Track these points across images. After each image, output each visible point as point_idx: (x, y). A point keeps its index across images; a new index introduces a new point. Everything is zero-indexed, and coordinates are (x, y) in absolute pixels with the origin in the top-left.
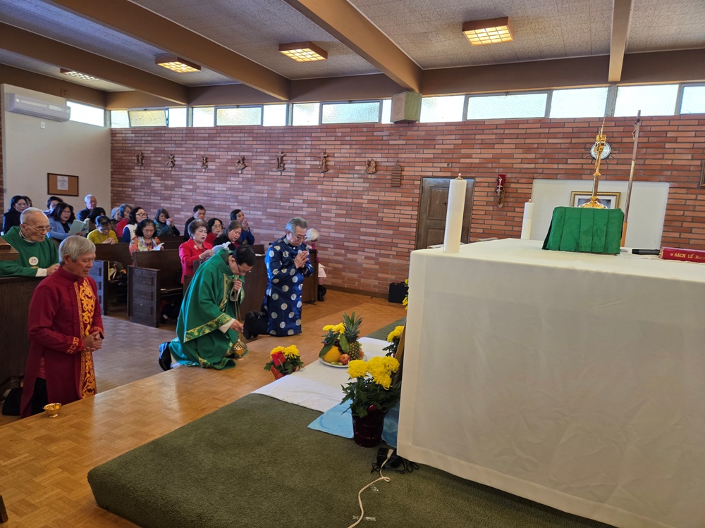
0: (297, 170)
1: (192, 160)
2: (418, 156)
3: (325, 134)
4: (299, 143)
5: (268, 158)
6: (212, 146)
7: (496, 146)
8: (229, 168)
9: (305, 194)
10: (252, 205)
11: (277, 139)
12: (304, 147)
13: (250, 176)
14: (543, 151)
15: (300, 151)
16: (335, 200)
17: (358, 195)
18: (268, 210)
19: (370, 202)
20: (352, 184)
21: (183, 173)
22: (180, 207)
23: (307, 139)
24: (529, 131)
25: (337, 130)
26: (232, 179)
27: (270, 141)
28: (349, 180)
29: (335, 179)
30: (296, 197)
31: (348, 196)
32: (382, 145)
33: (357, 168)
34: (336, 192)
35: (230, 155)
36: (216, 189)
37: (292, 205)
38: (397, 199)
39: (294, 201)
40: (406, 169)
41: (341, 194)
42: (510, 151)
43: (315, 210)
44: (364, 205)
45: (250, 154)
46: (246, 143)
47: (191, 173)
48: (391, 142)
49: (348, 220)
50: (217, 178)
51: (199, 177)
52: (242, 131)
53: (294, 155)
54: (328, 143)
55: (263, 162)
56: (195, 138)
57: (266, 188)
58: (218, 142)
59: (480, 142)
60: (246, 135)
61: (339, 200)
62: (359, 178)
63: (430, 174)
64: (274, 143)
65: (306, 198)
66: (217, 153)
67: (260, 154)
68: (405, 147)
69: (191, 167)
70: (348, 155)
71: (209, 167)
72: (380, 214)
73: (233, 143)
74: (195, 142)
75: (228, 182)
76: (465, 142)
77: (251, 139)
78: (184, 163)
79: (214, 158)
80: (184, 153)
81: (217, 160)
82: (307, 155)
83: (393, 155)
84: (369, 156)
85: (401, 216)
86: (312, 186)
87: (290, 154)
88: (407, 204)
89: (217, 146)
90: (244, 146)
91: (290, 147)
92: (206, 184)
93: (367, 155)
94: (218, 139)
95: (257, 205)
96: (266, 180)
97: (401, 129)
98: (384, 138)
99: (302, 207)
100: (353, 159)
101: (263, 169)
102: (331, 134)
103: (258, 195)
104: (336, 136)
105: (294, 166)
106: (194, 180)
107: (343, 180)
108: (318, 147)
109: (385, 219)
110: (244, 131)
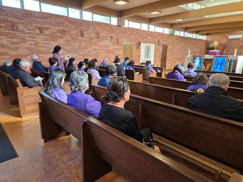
0: (89, 37)
1: (32, 28)
2: (123, 36)
3: (98, 25)
4: (89, 27)
5: (77, 32)
6: (46, 22)
7: (136, 35)
8: (57, 34)
9: (93, 46)
10: (71, 51)
11: (80, 24)
12: (91, 29)
13: (69, 39)
14: (142, 37)
15: (90, 30)
16: (103, 48)
17: (109, 47)
18: (79, 53)
19: (113, 49)
20: (107, 43)
21: (26, 35)
22: (27, 54)
23: (92, 26)
24: (141, 32)
25: (102, 25)
26: (60, 39)
27: (77, 25)
28: (107, 42)
29: (102, 41)
30: (90, 47)
31: (106, 47)
32: (114, 31)
33: (108, 38)
34: (103, 45)
35: (57, 28)
36: (51, 44)
37: (88, 50)
38: (119, 48)
39: (89, 49)
40: (120, 39)
41: (105, 46)
42: (138, 36)
43: (97, 52)
44: (111, 50)
45: (68, 29)
46: (65, 24)
47: (33, 36)
48: (116, 31)
49: (107, 55)
50: (51, 39)
51: (38, 38)
52: (63, 18)
53: (87, 31)
54: (99, 28)
55: (75, 33)
56: (33, 17)
57: (77, 44)
58: (50, 21)
59: (133, 33)
60: (65, 20)
61: (104, 48)
62: (109, 41)
63: (125, 41)
64: (79, 26)
65: (93, 48)
66: (49, 27)
67: (73, 29)
68: (120, 33)
69: (32, 32)
70: (105, 34)
71: (45, 33)
72: (115, 52)
73: (58, 23)
74: (34, 19)
75: (58, 41)
76: (131, 33)
77: (68, 22)
78: (27, 29)
79: (47, 29)
80: (25, 23)
81: (49, 30)
82: (92, 32)
83: (117, 35)
84: (111, 35)
85: (119, 52)
86: (95, 44)
87: (86, 31)
88: (121, 49)
89: (49, 23)
90: (65, 25)
91: (86, 28)
92: (44, 42)
93: (111, 34)
94: (49, 19)
95: (74, 51)
96: (77, 41)
97: (118, 27)
98: (115, 29)
99: (92, 51)
100: (107, 35)
101: (75, 36)
102: (100, 26)
103: (74, 47)
104: (101, 27)
105: (88, 36)
106: (35, 39)
107: (105, 42)
108: (96, 30)
109: (116, 54)
110: (64, 18)
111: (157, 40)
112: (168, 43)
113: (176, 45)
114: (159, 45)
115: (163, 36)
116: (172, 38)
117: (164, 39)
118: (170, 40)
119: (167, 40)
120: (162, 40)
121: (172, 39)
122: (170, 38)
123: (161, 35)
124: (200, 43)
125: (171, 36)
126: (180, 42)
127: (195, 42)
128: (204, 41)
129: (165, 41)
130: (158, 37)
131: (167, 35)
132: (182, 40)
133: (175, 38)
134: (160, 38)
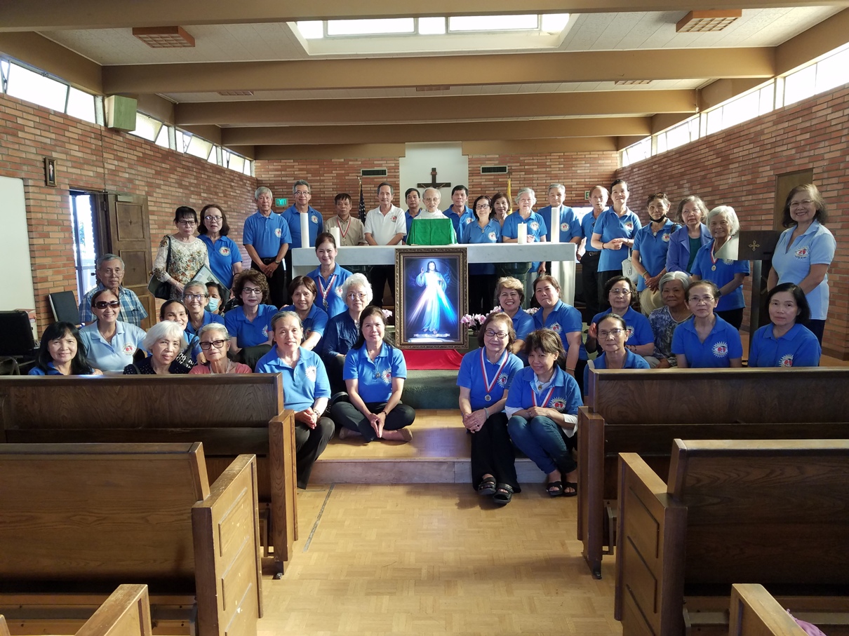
111: (34, 150)
112: (103, 178)
113: (148, 194)
115: (67, 134)
116: (119, 154)
117: (80, 154)
118: (111, 164)
119: (94, 158)
120: (63, 156)
121: (121, 159)
122: (112, 152)
123: (53, 124)
124: (239, 192)
125: (111, 141)
126: (159, 177)
127: (220, 184)
128: (248, 182)
129: (86, 167)
130: (38, 132)
131: (88, 129)
132: (168, 167)
133: (135, 153)
134: (48, 141)
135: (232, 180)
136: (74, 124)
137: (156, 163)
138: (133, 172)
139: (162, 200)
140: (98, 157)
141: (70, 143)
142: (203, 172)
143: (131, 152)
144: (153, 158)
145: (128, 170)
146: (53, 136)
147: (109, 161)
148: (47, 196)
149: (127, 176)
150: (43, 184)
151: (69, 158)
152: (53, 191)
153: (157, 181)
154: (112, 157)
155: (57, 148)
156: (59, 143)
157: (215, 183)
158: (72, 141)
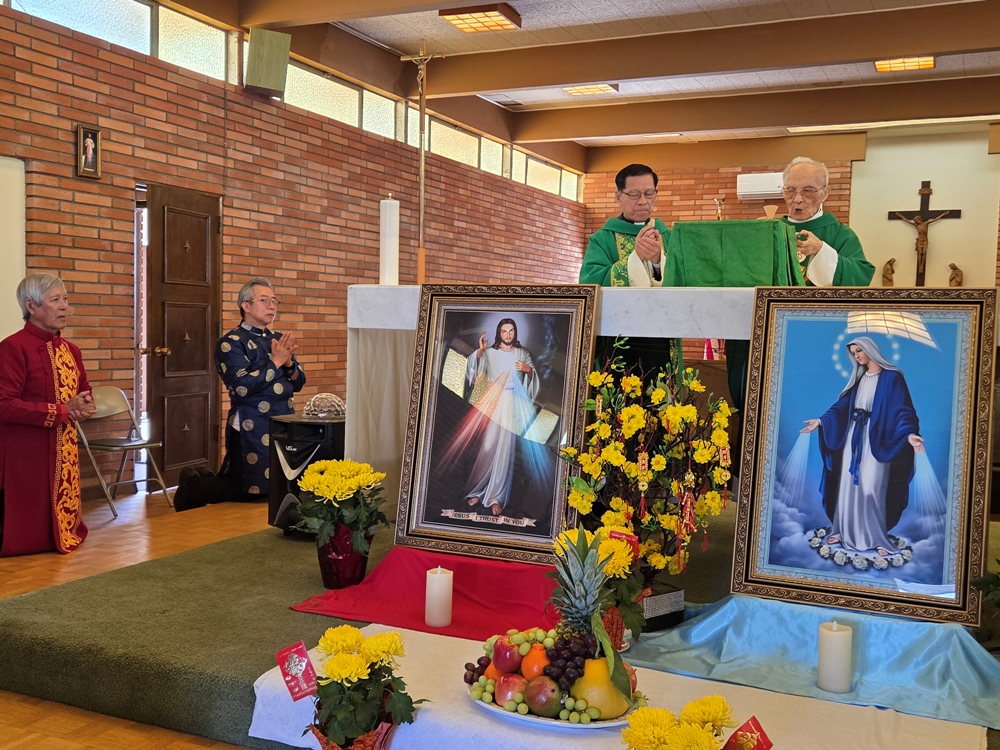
111: (54, 110)
112: (223, 175)
113: (326, 212)
114: (92, 179)
115: (139, 88)
116: (265, 136)
117: (168, 128)
118: (242, 151)
119: (204, 137)
120: (129, 128)
121: (270, 146)
122: (249, 132)
123: (107, 67)
124: (543, 226)
125: (249, 111)
126: (358, 185)
127: (500, 208)
128: (565, 210)
129: (181, 151)
130: (68, 78)
131: (195, 85)
132: (381, 168)
133: (305, 138)
134: (92, 97)
135: (529, 204)
136: (161, 74)
137: (352, 160)
138: (296, 170)
139: (362, 226)
140: (212, 137)
141: (145, 105)
142: (461, 184)
143: (297, 135)
144: (345, 150)
145: (282, 166)
146: (106, 89)
147: (239, 146)
148: (77, 194)
149: (281, 176)
150: (69, 172)
151: (139, 130)
152: (95, 188)
153: (352, 192)
154: (249, 140)
155: (112, 110)
156: (119, 103)
157: (488, 205)
158: (149, 102)
